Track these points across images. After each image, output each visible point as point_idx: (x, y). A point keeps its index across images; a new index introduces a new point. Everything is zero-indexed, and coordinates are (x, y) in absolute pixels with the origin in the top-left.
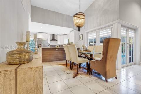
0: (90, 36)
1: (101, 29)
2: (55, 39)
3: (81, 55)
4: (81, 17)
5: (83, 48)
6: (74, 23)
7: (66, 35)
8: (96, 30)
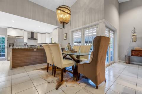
0: (75, 35)
1: (87, 28)
2: (35, 37)
3: (66, 56)
4: (66, 12)
5: (68, 49)
6: (58, 18)
7: (49, 33)
8: (81, 29)
